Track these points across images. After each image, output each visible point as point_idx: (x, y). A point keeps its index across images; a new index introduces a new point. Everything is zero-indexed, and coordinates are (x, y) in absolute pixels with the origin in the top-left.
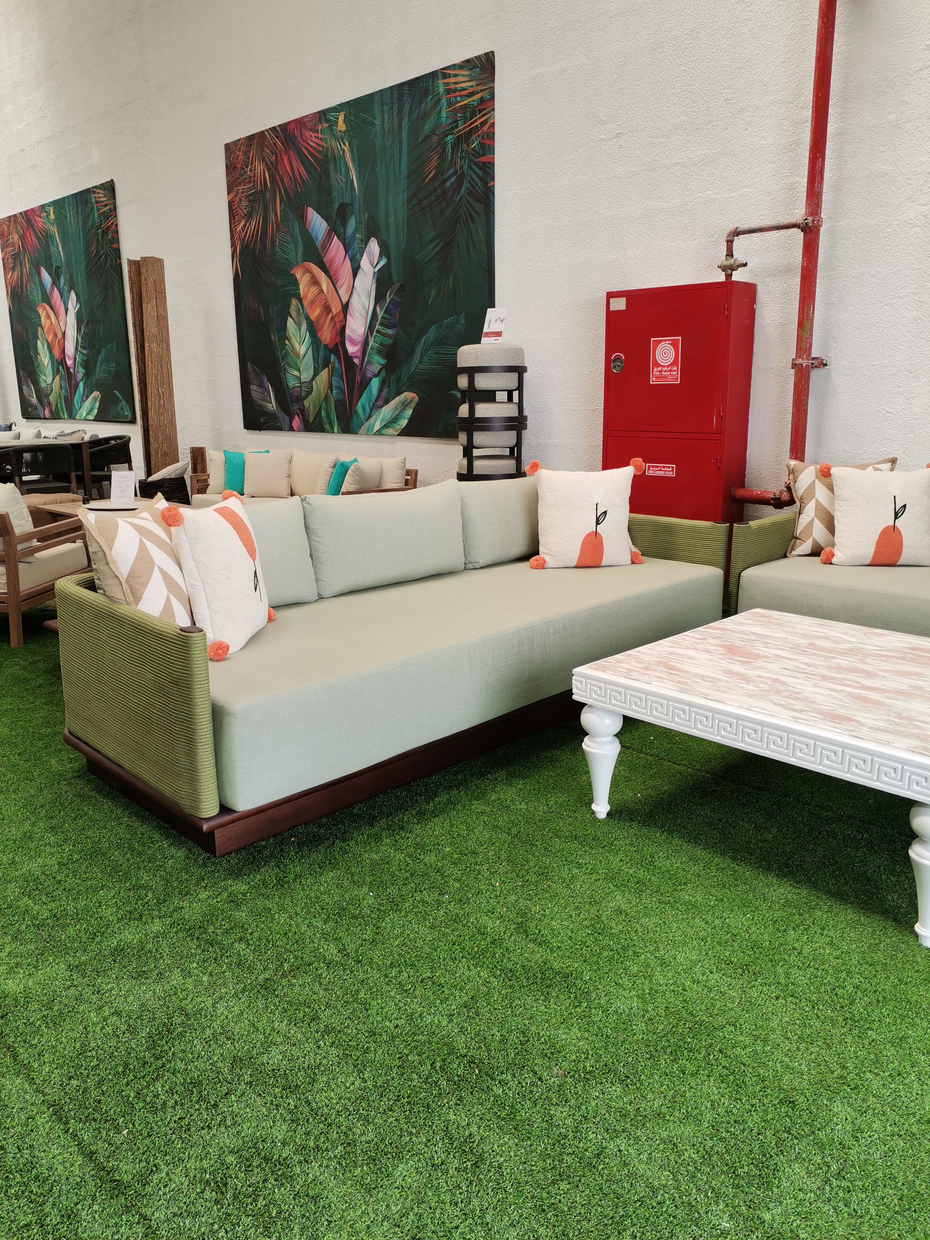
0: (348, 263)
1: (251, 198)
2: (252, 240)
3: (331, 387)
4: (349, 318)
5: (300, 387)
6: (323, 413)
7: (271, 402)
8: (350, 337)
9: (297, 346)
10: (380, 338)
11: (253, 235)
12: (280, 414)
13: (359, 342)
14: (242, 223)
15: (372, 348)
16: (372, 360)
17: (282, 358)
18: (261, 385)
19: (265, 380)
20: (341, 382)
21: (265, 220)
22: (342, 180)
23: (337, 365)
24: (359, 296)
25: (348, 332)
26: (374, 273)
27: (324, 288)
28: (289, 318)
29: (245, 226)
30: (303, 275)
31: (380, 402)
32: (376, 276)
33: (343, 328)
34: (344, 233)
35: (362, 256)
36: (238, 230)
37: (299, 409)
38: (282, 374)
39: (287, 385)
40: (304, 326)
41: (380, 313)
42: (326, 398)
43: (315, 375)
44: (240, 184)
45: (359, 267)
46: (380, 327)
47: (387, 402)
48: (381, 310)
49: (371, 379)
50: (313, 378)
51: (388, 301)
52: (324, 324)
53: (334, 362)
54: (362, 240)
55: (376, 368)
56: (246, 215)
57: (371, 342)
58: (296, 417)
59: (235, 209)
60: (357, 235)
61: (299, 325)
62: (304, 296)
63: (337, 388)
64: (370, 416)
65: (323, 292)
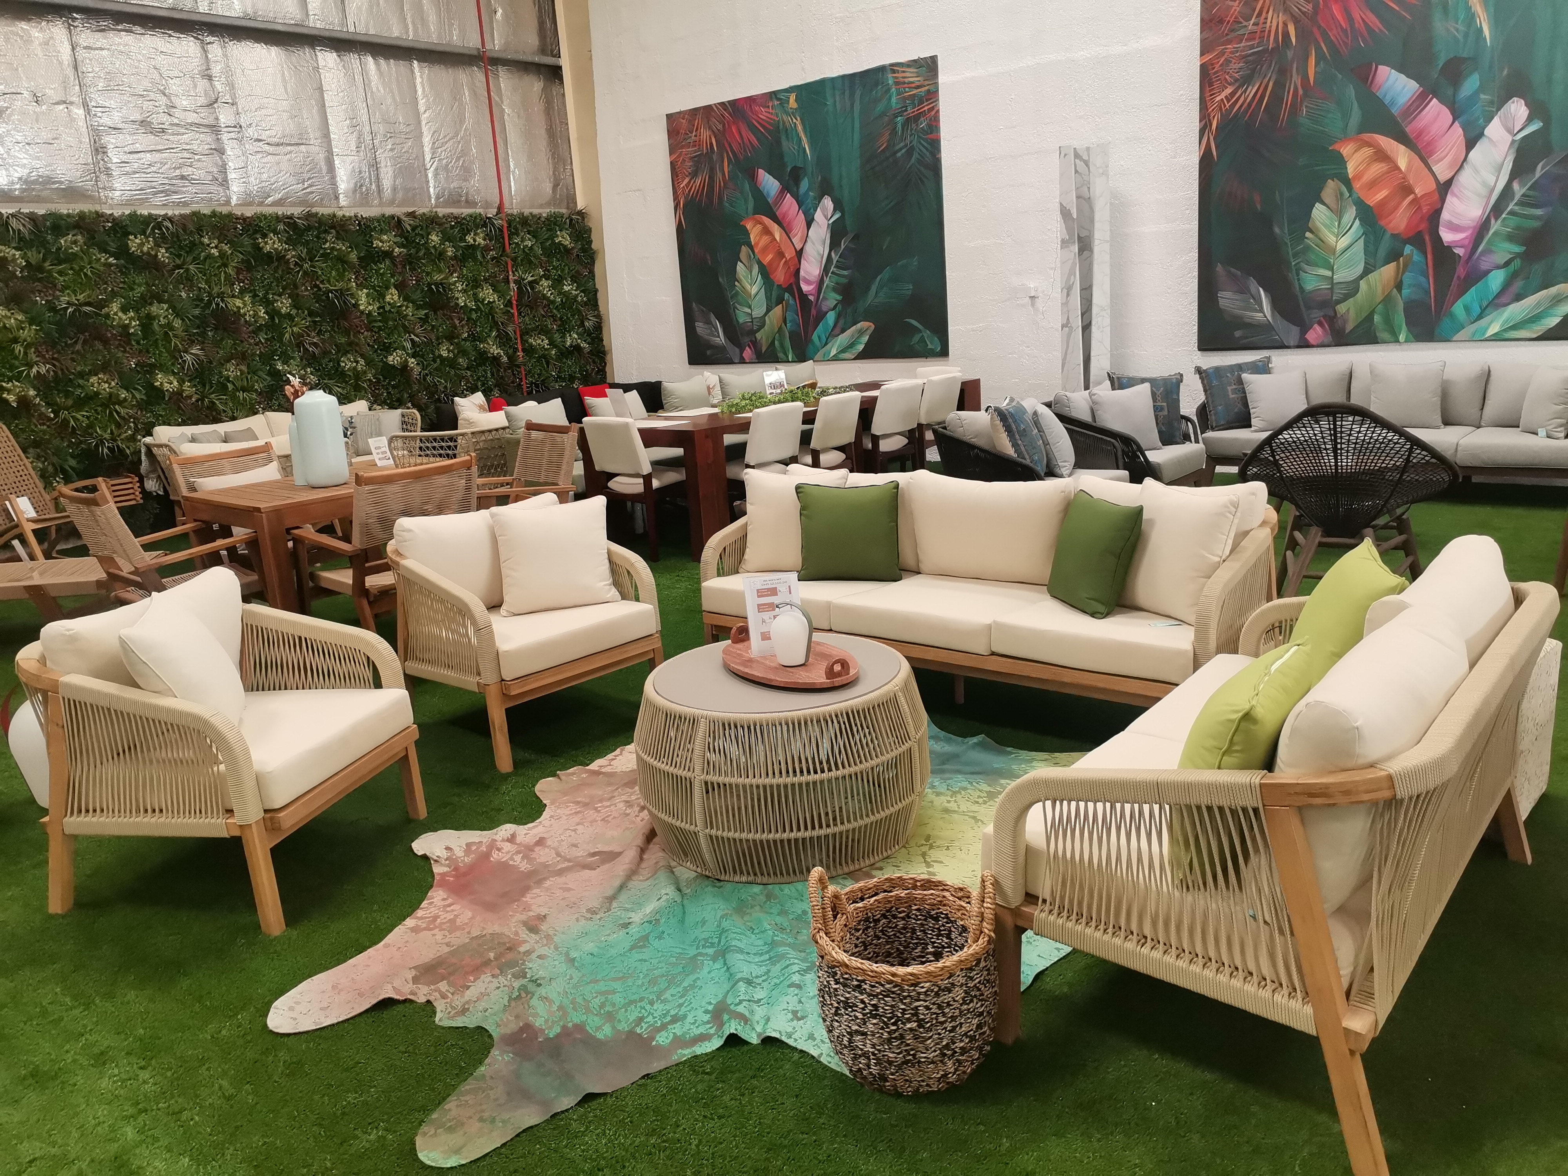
0: (1458, 130)
1: (1250, 58)
2: (1246, 111)
3: (1399, 286)
4: (1449, 198)
5: (1332, 289)
6: (1377, 318)
7: (1261, 310)
8: (1450, 222)
9: (1331, 239)
10: (1514, 221)
11: (1250, 105)
12: (1281, 324)
13: (1469, 228)
14: (1229, 90)
15: (1496, 233)
16: (1493, 248)
17: (1295, 255)
18: (1243, 290)
19: (1253, 284)
20: (1423, 279)
21: (1280, 85)
22: (1457, 30)
23: (1417, 257)
24: (1476, 171)
25: (1445, 215)
26: (1513, 141)
27: (1402, 164)
28: (1317, 205)
29: (1233, 94)
30: (1356, 151)
31: (1503, 300)
32: (1516, 145)
33: (1437, 213)
34: (1454, 96)
35: (1489, 120)
36: (1218, 99)
37: (1324, 316)
38: (1292, 276)
39: (1301, 288)
40: (1351, 213)
41: (1519, 189)
42: (1387, 300)
43: (1366, 272)
44: (1229, 42)
45: (1481, 135)
46: (1516, 208)
47: (1519, 298)
48: (1522, 185)
49: (1488, 272)
50: (1361, 277)
51: (1538, 173)
52: (1396, 208)
53: (1411, 256)
54: (1492, 102)
55: (1501, 257)
56: (1236, 80)
57: (1495, 226)
58: (1316, 326)
59: (1216, 72)
60: (1482, 96)
61: (1339, 214)
62: (1354, 177)
63: (1410, 286)
64: (1480, 317)
65: (1398, 169)
